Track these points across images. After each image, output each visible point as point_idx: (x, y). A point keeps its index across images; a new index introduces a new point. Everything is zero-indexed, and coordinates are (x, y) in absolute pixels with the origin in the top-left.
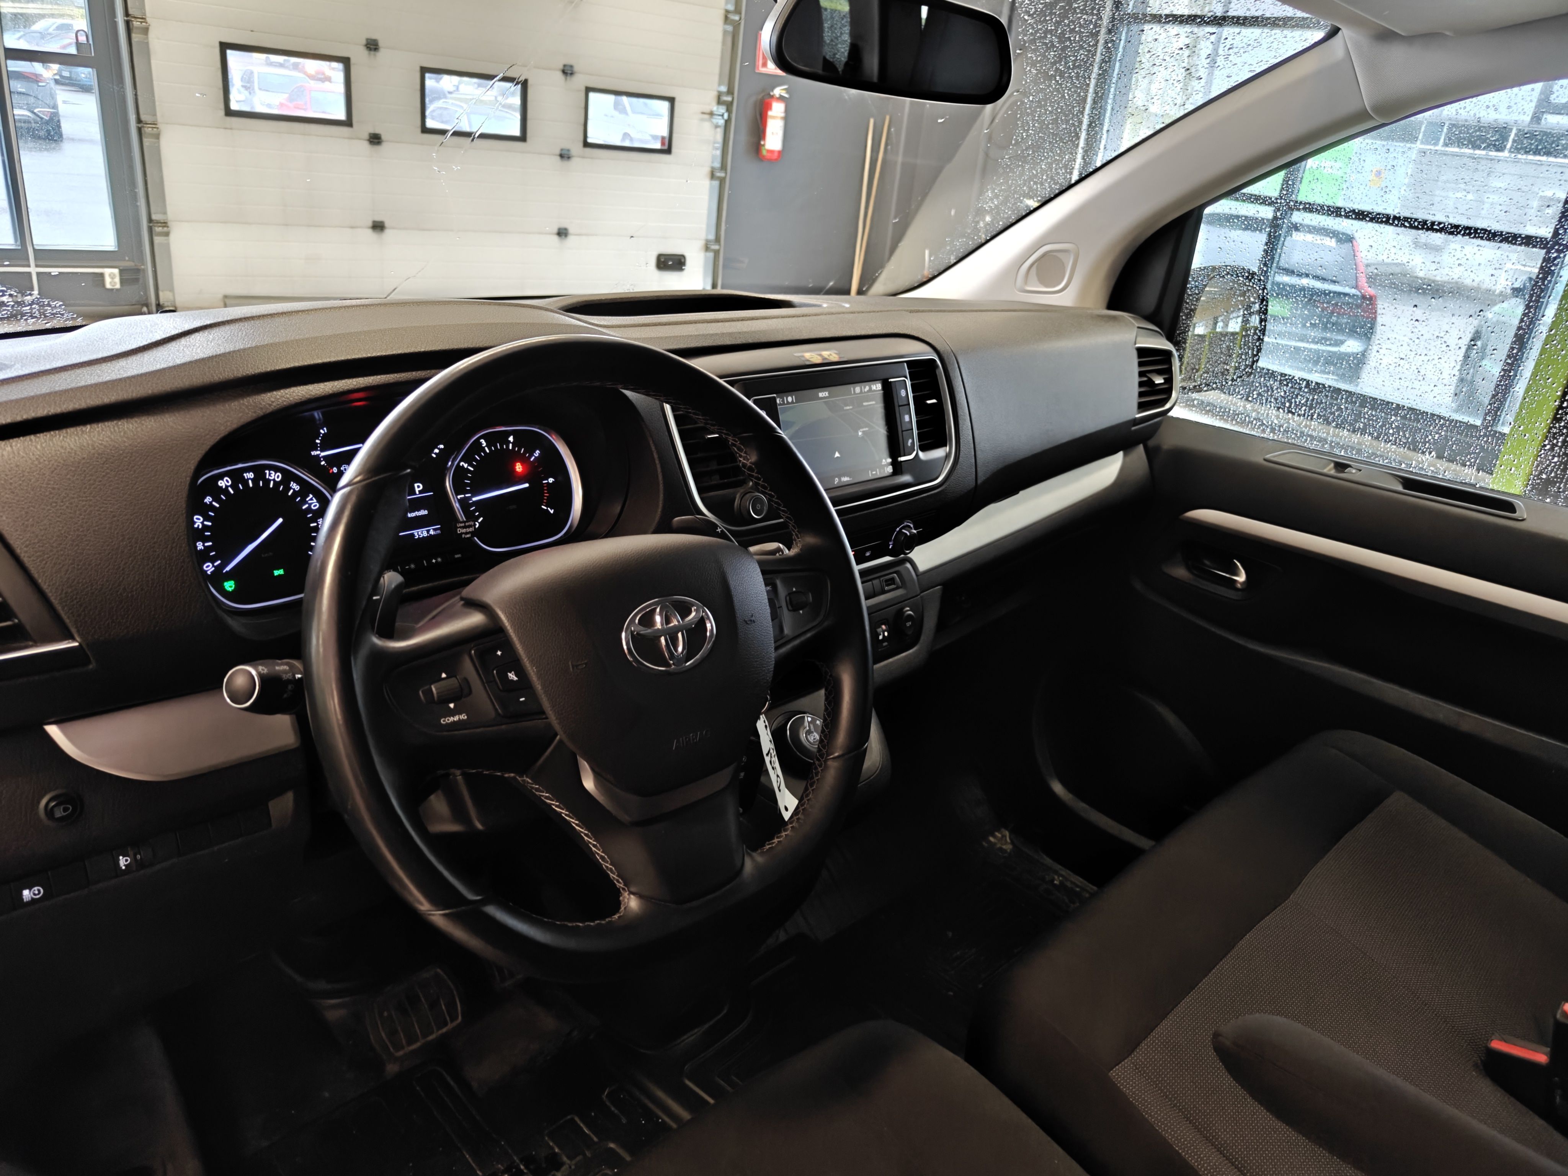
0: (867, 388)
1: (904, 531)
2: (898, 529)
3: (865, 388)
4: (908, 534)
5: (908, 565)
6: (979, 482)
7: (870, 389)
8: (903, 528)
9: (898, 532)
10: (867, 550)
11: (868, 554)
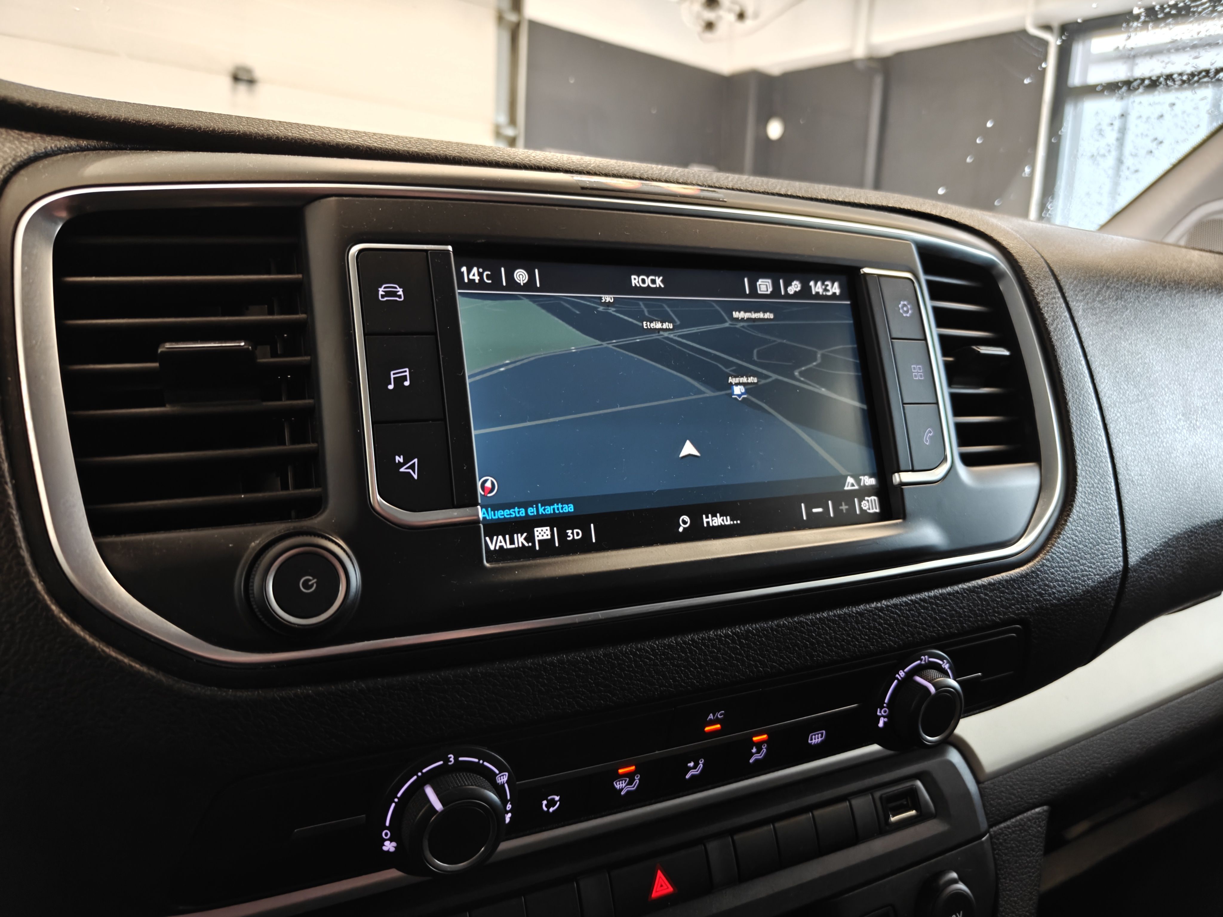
0: (795, 287)
1: (918, 679)
2: (902, 674)
3: (787, 284)
4: (932, 690)
5: (954, 757)
6: (1133, 559)
7: (805, 292)
8: (918, 670)
9: (901, 683)
10: (814, 727)
11: (816, 739)
